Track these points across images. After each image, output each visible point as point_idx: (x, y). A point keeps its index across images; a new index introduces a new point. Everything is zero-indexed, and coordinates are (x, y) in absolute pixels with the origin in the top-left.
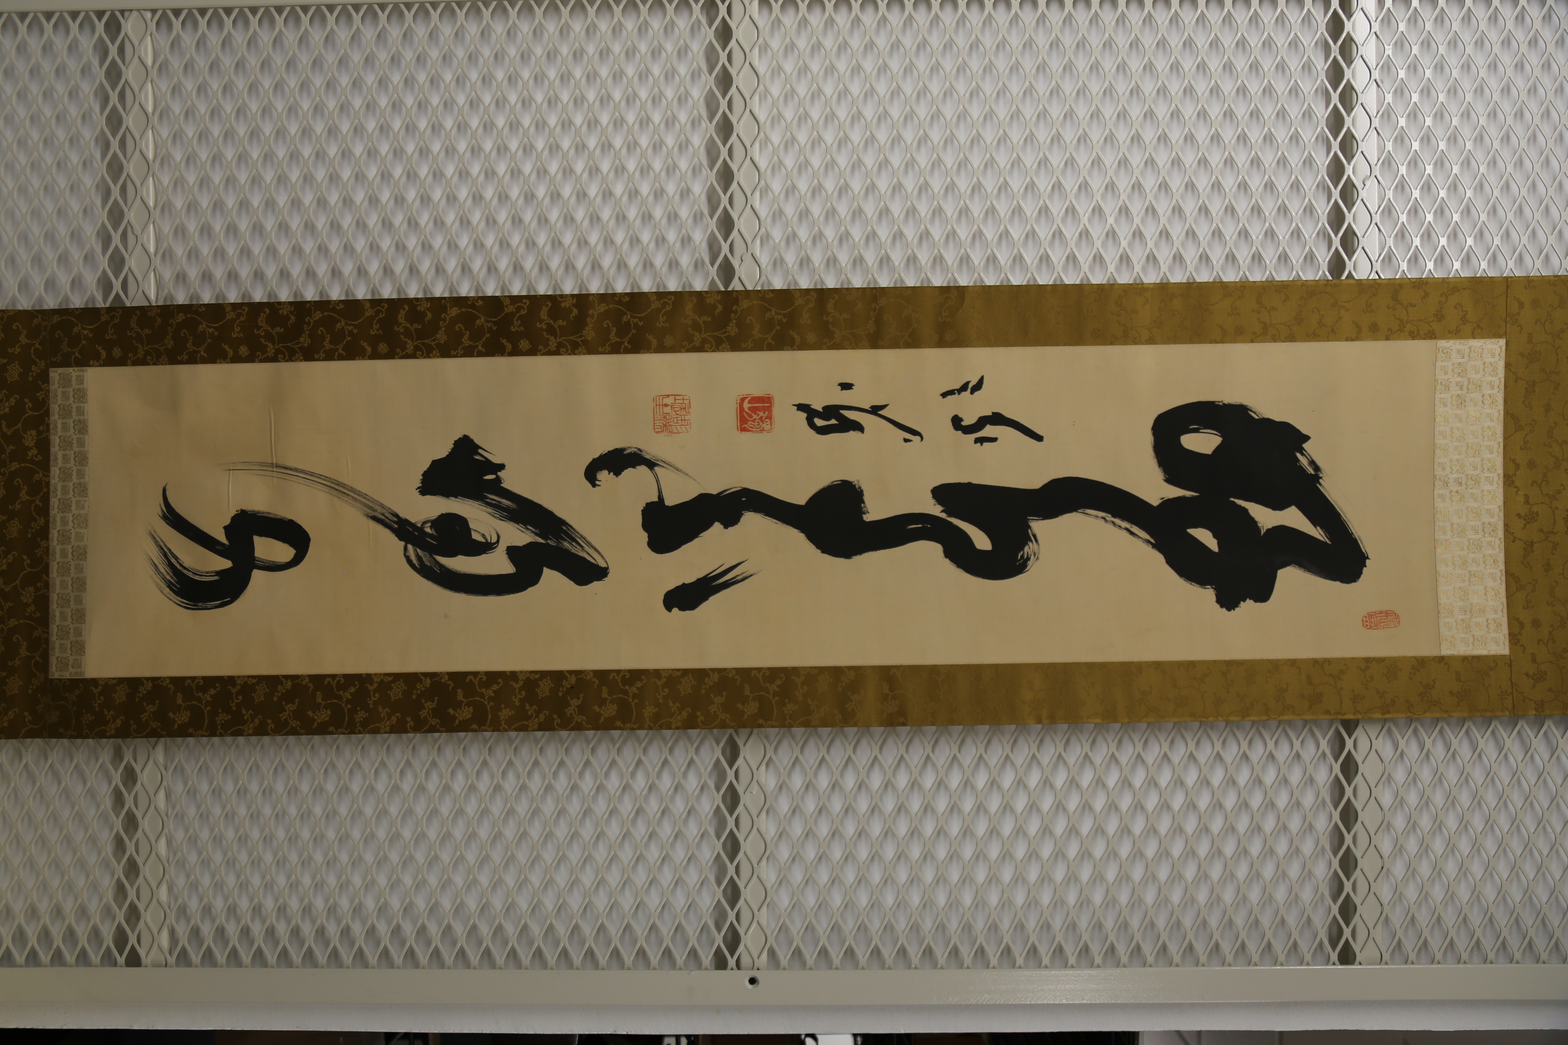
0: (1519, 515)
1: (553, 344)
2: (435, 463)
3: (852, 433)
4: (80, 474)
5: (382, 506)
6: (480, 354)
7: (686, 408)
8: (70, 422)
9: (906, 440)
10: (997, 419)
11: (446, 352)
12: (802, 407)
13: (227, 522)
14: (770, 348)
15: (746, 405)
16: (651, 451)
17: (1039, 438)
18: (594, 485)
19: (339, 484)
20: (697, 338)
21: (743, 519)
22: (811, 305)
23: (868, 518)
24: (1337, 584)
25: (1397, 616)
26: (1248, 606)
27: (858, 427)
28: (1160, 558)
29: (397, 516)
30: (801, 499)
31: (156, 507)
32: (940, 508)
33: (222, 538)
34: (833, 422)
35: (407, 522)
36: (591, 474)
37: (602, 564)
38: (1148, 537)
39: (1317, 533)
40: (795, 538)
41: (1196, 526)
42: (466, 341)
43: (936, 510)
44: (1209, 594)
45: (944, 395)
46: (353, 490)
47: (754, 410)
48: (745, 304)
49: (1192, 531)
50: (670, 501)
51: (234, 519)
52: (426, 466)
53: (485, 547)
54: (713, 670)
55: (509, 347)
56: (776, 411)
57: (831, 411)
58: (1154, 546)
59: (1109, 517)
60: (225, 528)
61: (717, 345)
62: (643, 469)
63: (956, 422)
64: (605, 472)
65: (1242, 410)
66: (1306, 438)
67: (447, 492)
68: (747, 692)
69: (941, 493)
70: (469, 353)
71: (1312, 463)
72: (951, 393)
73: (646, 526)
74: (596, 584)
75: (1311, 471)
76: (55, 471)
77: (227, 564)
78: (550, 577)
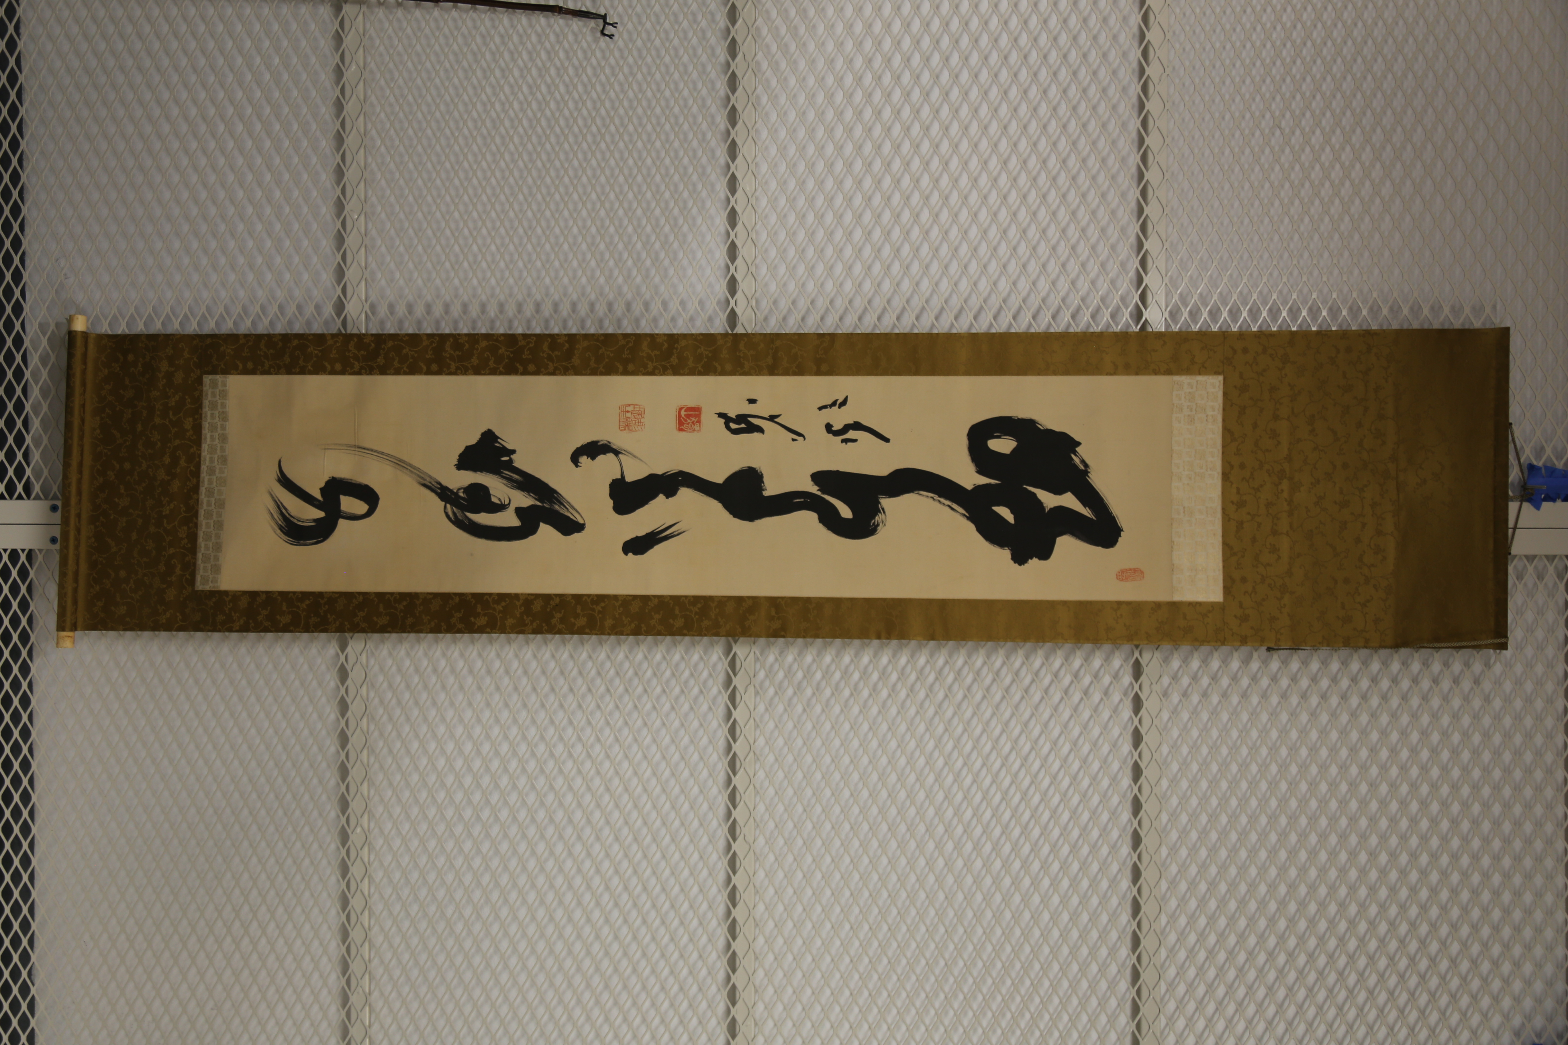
0: (1232, 502)
1: (551, 367)
2: (468, 448)
3: (755, 434)
4: (223, 449)
5: (430, 477)
6: (501, 374)
7: (641, 414)
8: (216, 413)
9: (793, 440)
10: (857, 426)
11: (477, 371)
12: (721, 415)
13: (322, 485)
14: (701, 374)
15: (683, 413)
16: (616, 443)
17: (887, 440)
18: (577, 466)
19: (401, 460)
20: (650, 366)
21: (679, 492)
22: (729, 345)
23: (766, 493)
24: (1099, 549)
25: (1142, 572)
26: (1034, 562)
27: (760, 430)
28: (971, 527)
29: (440, 484)
30: (719, 478)
31: (274, 473)
32: (816, 488)
33: (318, 495)
34: (743, 426)
35: (447, 488)
36: (575, 459)
37: (581, 521)
38: (963, 512)
39: (1086, 512)
40: (715, 506)
41: (998, 505)
42: (492, 364)
43: (814, 489)
44: (1006, 553)
45: (820, 409)
46: (410, 465)
47: (688, 416)
48: (683, 343)
49: (995, 508)
50: (629, 478)
51: (327, 483)
52: (461, 449)
53: (500, 508)
54: (655, 596)
55: (521, 369)
56: (703, 417)
57: (742, 418)
58: (968, 518)
59: (936, 497)
60: (321, 489)
61: (664, 370)
62: (611, 456)
63: (829, 427)
64: (585, 457)
65: (1030, 424)
66: (1079, 444)
67: (475, 468)
68: (677, 612)
69: (818, 477)
70: (493, 372)
71: (1083, 462)
72: (825, 407)
73: (612, 495)
74: (576, 535)
75: (1082, 467)
76: (205, 446)
77: (321, 514)
78: (545, 530)
